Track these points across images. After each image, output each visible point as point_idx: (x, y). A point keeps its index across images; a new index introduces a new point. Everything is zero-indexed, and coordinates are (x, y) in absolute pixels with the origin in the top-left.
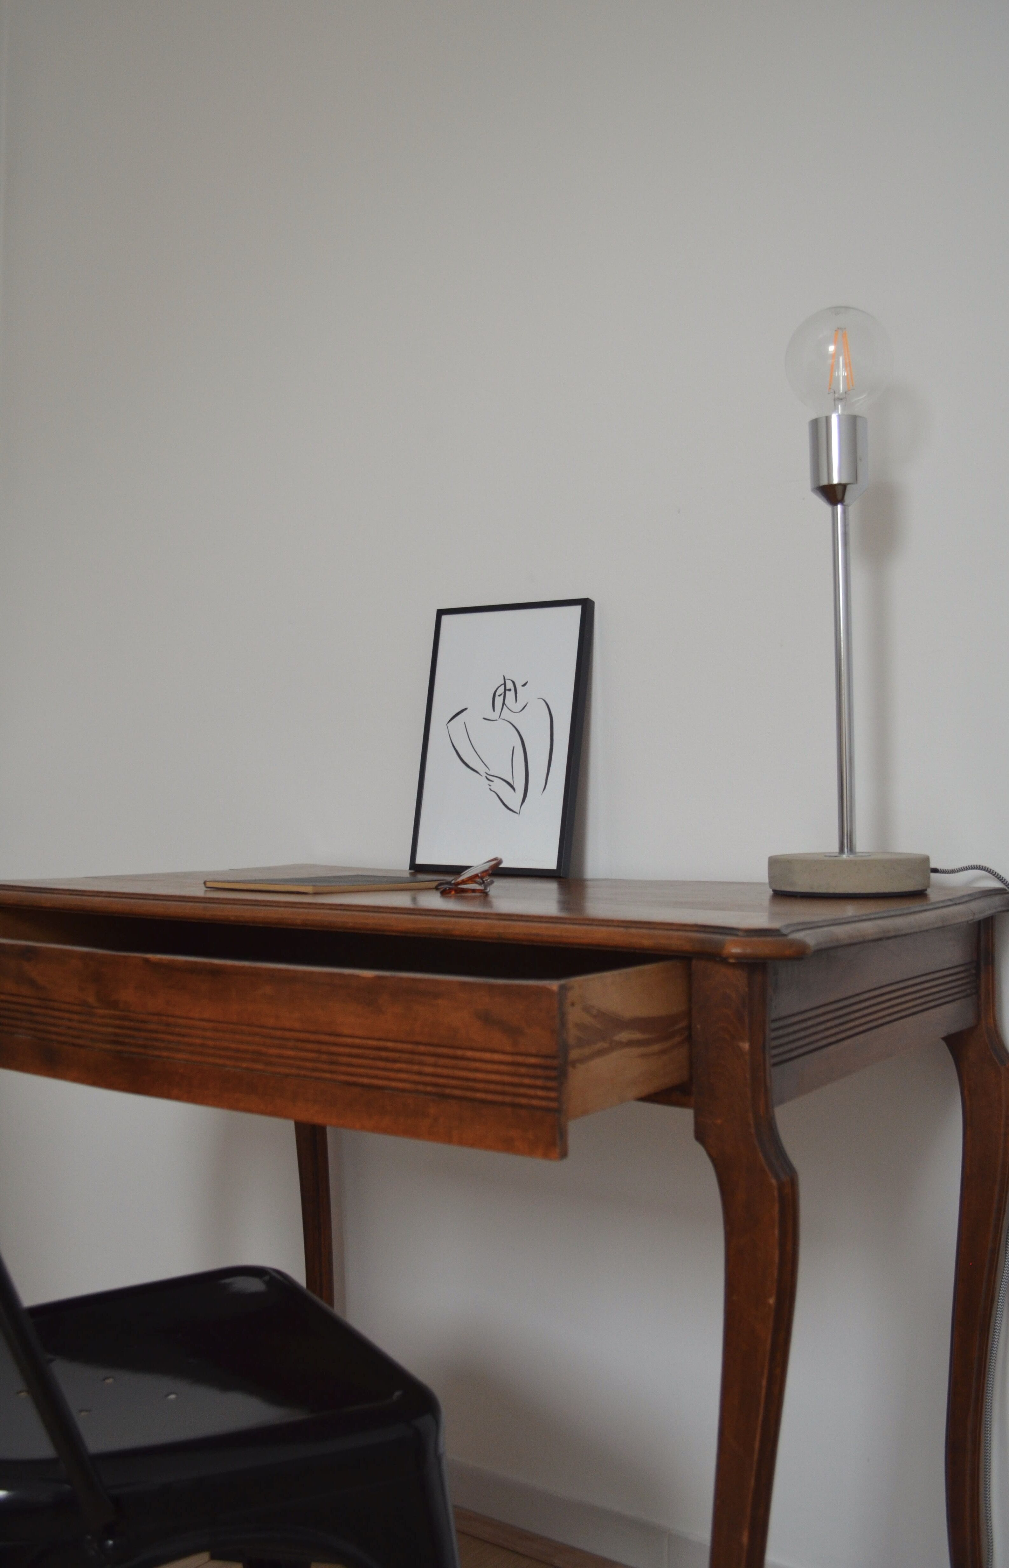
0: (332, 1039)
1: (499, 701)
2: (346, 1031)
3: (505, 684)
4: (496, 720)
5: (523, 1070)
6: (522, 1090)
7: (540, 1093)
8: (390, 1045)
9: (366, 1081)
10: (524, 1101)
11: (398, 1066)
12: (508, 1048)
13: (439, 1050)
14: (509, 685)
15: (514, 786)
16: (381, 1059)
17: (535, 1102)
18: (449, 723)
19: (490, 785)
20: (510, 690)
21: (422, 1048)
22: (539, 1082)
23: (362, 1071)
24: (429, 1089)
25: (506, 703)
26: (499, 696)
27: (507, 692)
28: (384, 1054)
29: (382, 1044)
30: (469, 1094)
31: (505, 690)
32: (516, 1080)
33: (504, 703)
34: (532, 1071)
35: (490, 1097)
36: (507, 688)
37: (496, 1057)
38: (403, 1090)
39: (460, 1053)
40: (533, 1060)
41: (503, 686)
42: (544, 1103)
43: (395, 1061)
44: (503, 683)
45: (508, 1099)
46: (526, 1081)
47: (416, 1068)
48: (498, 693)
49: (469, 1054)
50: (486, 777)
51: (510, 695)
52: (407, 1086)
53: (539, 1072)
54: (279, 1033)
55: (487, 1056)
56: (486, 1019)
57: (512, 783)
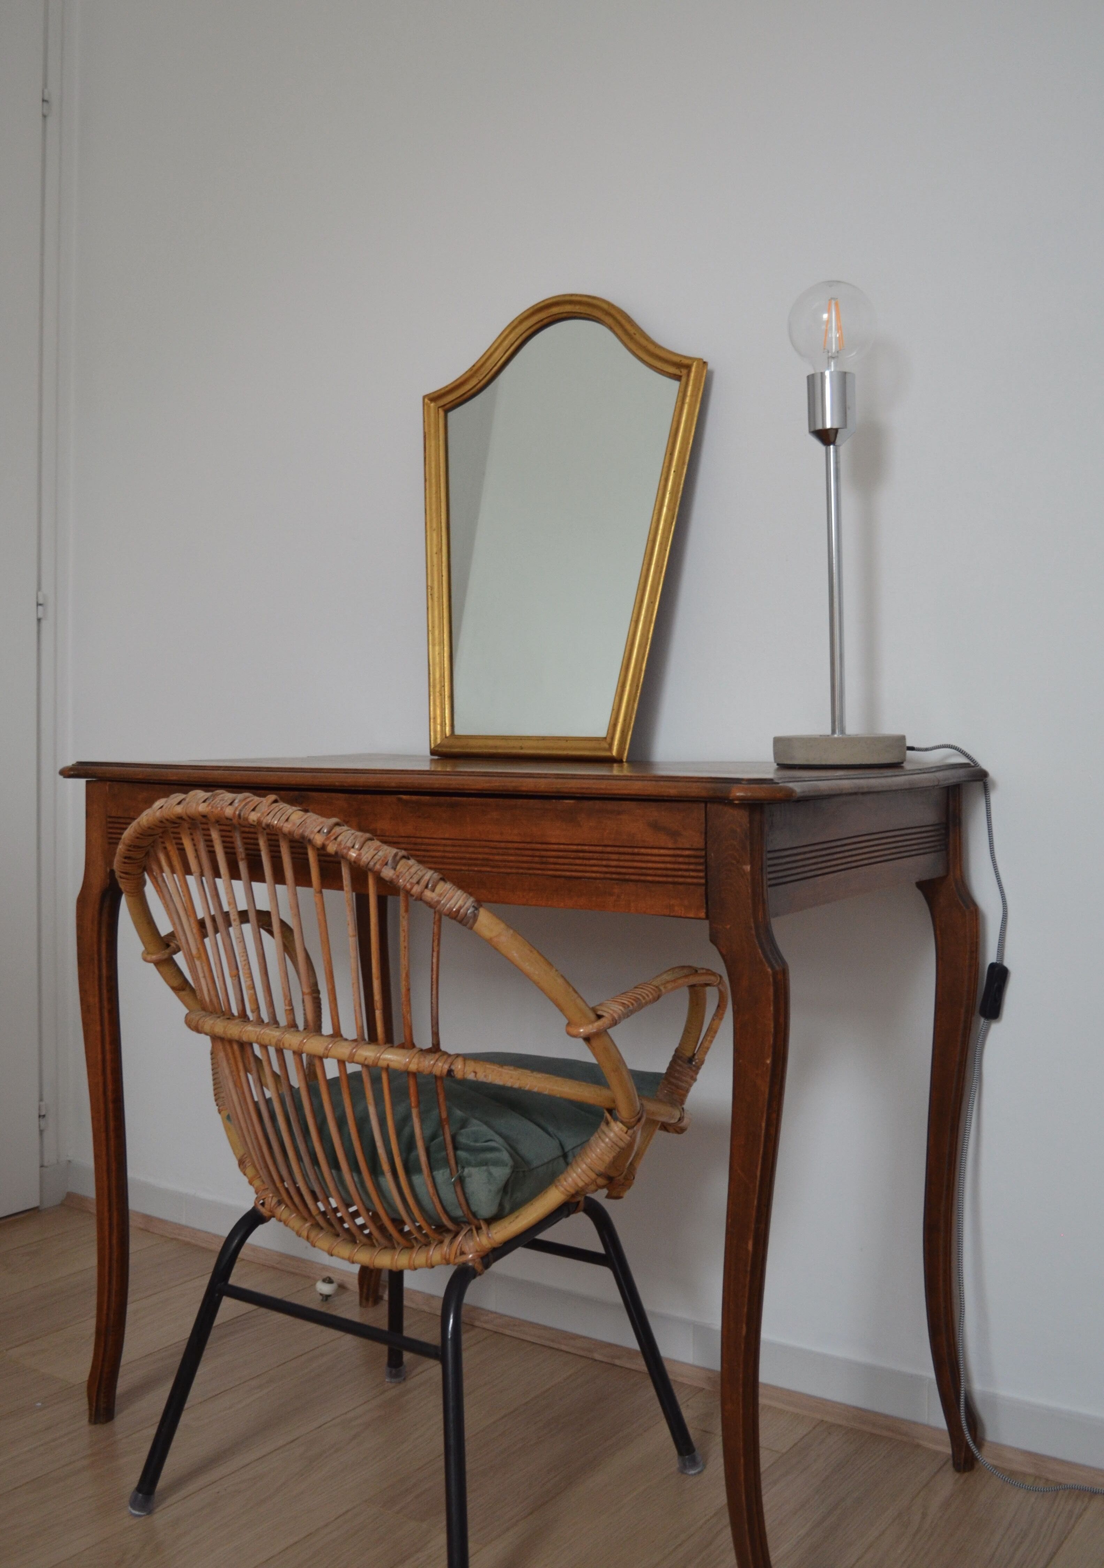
0: (544, 847)
2: (553, 840)
5: (681, 860)
6: (680, 873)
7: (692, 874)
8: (586, 848)
9: (568, 874)
10: (681, 880)
11: (592, 862)
12: (670, 846)
13: (621, 850)
16: (579, 858)
17: (689, 880)
21: (609, 849)
22: (692, 867)
23: (566, 867)
24: (614, 876)
28: (581, 855)
29: (580, 847)
30: (642, 878)
32: (676, 866)
34: (687, 860)
35: (657, 879)
37: (662, 852)
38: (595, 879)
39: (636, 850)
40: (687, 853)
42: (695, 881)
43: (590, 859)
45: (670, 879)
46: (682, 866)
47: (604, 863)
49: (643, 851)
52: (598, 875)
53: (692, 860)
54: (503, 845)
55: (656, 851)
56: (656, 827)
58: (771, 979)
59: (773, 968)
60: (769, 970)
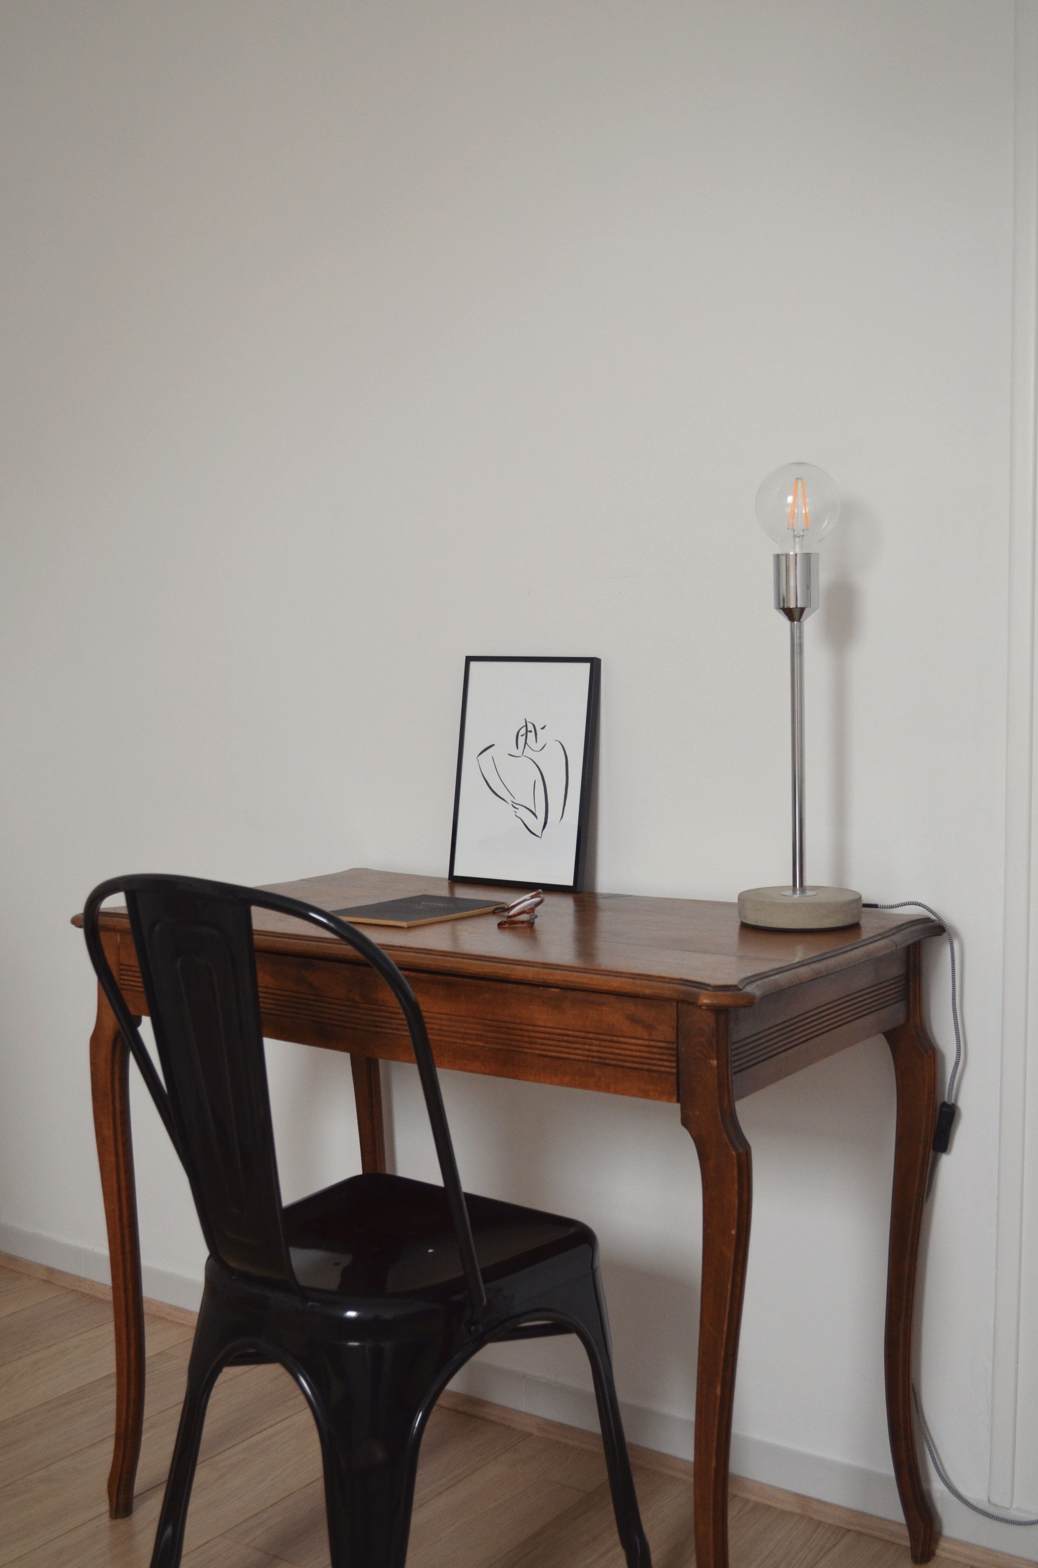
0: (531, 1028)
1: (521, 740)
2: (542, 1024)
3: (526, 726)
4: (520, 757)
5: (655, 1050)
6: (654, 1062)
7: (665, 1063)
8: (570, 1033)
9: (554, 1054)
10: (655, 1068)
11: (575, 1045)
12: (646, 1037)
13: (602, 1037)
14: (530, 727)
15: (536, 814)
16: (564, 1041)
17: (662, 1069)
18: (480, 756)
19: (516, 812)
20: (531, 731)
21: (591, 1035)
22: (665, 1057)
23: (551, 1048)
24: (595, 1060)
25: (527, 742)
26: (522, 736)
27: (528, 733)
28: (566, 1038)
29: (564, 1032)
30: (620, 1063)
31: (527, 731)
32: (650, 1056)
33: (526, 743)
34: (660, 1051)
35: (634, 1065)
36: (529, 730)
37: (638, 1042)
38: (578, 1060)
39: (615, 1039)
40: (661, 1044)
41: (525, 728)
42: (667, 1070)
43: (573, 1043)
44: (525, 725)
45: (645, 1067)
46: (657, 1056)
47: (587, 1047)
48: (521, 734)
49: (621, 1039)
50: (512, 805)
51: (531, 736)
52: (581, 1058)
53: (665, 1051)
54: (495, 1023)
55: (633, 1041)
56: (632, 1019)
57: (534, 811)
58: (735, 1161)
59: (736, 1149)
60: (734, 1153)
